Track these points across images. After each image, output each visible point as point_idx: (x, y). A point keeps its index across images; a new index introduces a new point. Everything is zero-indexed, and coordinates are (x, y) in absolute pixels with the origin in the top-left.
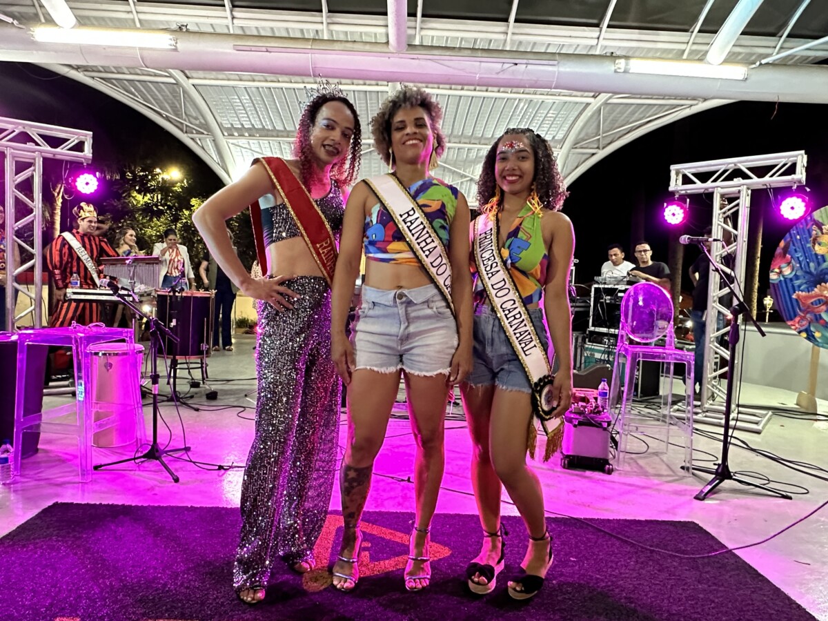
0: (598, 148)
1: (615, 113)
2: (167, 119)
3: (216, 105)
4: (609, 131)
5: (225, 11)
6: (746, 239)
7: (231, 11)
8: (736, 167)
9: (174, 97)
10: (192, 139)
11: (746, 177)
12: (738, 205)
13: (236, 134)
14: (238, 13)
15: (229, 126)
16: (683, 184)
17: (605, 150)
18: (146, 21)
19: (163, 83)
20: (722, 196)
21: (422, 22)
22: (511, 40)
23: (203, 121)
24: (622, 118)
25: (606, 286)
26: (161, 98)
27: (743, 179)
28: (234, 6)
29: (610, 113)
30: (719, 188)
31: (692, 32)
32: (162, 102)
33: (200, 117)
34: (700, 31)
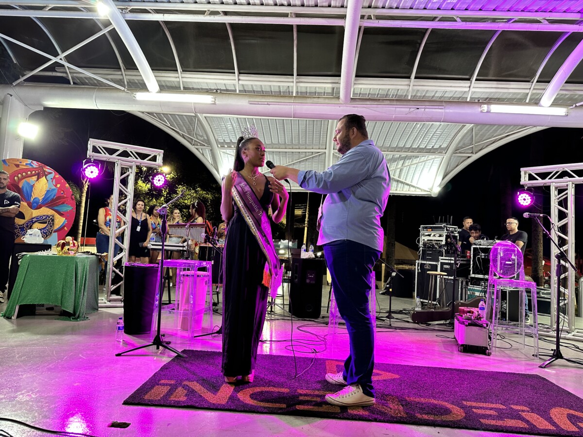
0: (472, 153)
1: (483, 131)
2: (183, 136)
3: (217, 129)
4: (479, 142)
5: (235, 76)
6: (574, 216)
7: (238, 76)
8: (564, 170)
9: (190, 123)
10: (197, 149)
11: (571, 176)
12: (567, 194)
13: (226, 146)
14: (242, 77)
15: (222, 141)
16: (529, 179)
17: (477, 154)
18: (186, 82)
19: (186, 116)
20: (556, 188)
21: (355, 80)
22: (412, 89)
23: (206, 138)
24: (488, 134)
25: (481, 247)
26: (182, 124)
27: (569, 177)
28: (240, 73)
29: (480, 130)
30: (554, 184)
31: (533, 82)
32: (182, 127)
33: (205, 136)
34: (537, 82)
